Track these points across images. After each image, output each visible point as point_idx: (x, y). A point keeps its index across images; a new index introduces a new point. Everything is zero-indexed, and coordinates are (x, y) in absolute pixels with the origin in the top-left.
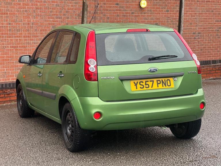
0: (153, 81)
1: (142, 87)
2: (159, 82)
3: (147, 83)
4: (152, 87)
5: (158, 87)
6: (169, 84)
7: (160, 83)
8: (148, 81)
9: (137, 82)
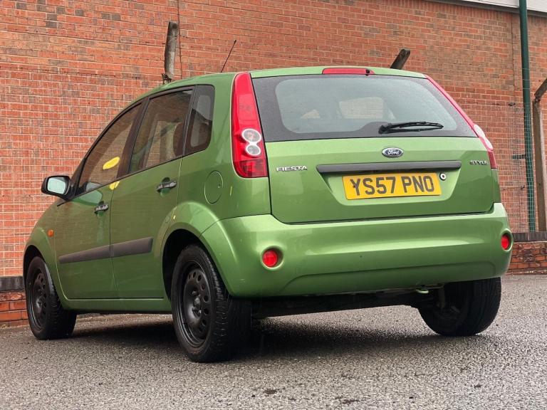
0: (394, 179)
1: (370, 190)
2: (407, 181)
3: (381, 182)
4: (392, 192)
5: (406, 191)
6: (430, 187)
7: (409, 184)
8: (383, 179)
9: (359, 180)
